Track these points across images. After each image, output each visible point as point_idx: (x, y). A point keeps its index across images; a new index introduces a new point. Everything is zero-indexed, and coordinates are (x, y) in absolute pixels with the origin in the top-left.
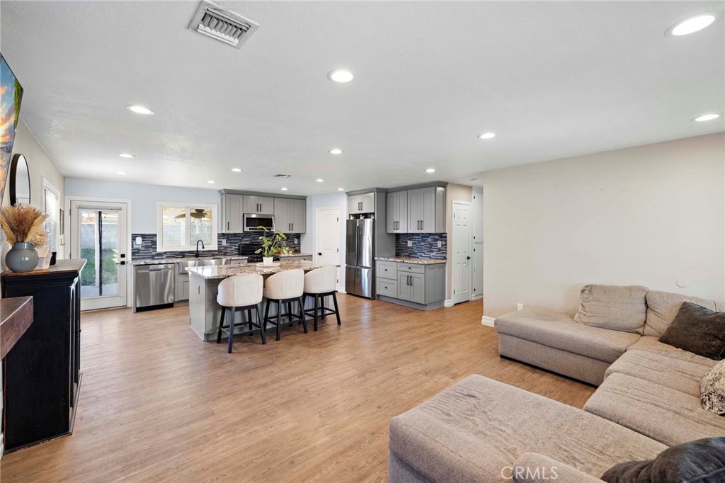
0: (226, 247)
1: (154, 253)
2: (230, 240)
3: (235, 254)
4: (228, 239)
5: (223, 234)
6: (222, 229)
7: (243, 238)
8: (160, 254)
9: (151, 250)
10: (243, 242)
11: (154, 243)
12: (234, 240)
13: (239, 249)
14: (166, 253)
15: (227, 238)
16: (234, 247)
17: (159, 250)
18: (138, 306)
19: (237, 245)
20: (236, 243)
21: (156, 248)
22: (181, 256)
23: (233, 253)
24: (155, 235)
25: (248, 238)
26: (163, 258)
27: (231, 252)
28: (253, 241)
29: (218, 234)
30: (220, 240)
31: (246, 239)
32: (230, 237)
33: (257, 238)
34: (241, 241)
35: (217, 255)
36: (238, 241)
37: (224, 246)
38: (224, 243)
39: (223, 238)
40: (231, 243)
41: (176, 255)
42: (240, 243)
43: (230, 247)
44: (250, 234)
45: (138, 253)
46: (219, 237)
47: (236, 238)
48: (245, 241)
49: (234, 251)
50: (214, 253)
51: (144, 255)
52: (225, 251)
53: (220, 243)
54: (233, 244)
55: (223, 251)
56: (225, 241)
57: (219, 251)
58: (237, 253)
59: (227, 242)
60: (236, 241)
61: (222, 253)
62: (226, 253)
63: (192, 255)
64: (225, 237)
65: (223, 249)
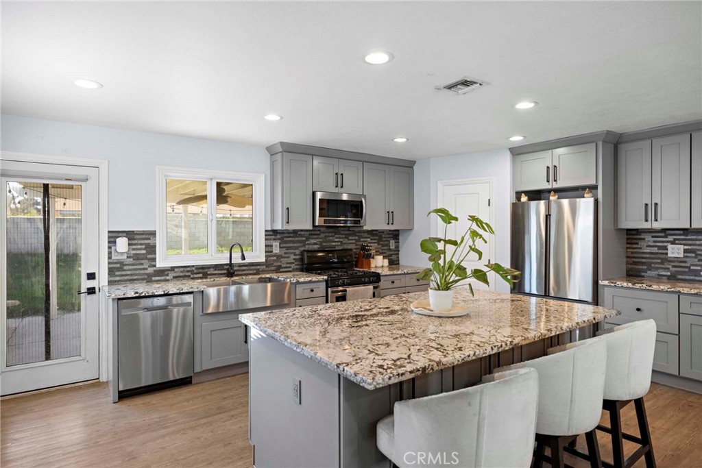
0: (279, 257)
1: (151, 270)
2: (286, 242)
3: (294, 270)
4: (282, 241)
5: (275, 232)
6: (273, 221)
7: (308, 239)
8: (162, 272)
9: (146, 264)
10: (307, 248)
11: (152, 249)
12: (293, 242)
13: (302, 260)
14: (173, 269)
15: (281, 239)
16: (292, 257)
17: (161, 263)
18: (121, 389)
19: (297, 252)
20: (296, 248)
21: (154, 260)
22: (201, 275)
23: (291, 267)
24: (153, 234)
25: (315, 238)
26: (168, 280)
27: (288, 265)
28: (324, 244)
29: (266, 231)
30: (269, 243)
31: (313, 241)
32: (286, 237)
33: (331, 238)
34: (304, 245)
35: (264, 272)
36: (299, 245)
37: (275, 255)
38: (276, 249)
39: (274, 239)
40: (288, 248)
41: (192, 272)
42: (302, 249)
43: (286, 255)
44: (320, 231)
45: (120, 269)
46: (268, 237)
47: (297, 239)
48: (311, 244)
49: (293, 263)
50: (258, 267)
51: (131, 275)
52: (278, 264)
53: (269, 249)
54: (292, 251)
55: (275, 264)
56: (278, 244)
57: (267, 264)
58: (298, 267)
59: (280, 247)
60: (295, 245)
61: (273, 268)
62: (280, 267)
63: (220, 272)
64: (278, 236)
65: (274, 261)
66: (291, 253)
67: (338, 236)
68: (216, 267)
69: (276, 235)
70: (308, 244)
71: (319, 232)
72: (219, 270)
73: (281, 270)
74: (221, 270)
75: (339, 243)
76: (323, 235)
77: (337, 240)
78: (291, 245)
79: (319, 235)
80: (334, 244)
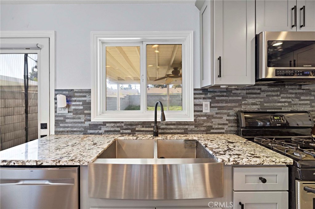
0: (209, 117)
1: (87, 124)
2: (218, 102)
3: (227, 132)
4: (213, 100)
5: (205, 90)
6: (202, 78)
7: (244, 98)
8: (96, 126)
9: (83, 118)
10: (243, 108)
11: (87, 105)
12: (227, 102)
13: (238, 121)
14: (105, 124)
15: (212, 98)
16: (225, 117)
17: (95, 119)
19: (232, 112)
20: (231, 108)
21: (90, 114)
22: (129, 131)
23: (223, 129)
24: (89, 92)
25: (254, 98)
26: (101, 134)
27: (220, 126)
28: (265, 104)
29: (195, 90)
30: (198, 102)
31: (251, 101)
32: (218, 96)
33: (276, 98)
34: (240, 105)
35: (192, 132)
36: (233, 104)
37: (206, 115)
38: (206, 109)
39: (204, 98)
40: (220, 108)
41: (121, 127)
42: (237, 109)
43: (218, 116)
44: (260, 89)
45: (63, 121)
46: (197, 96)
47: (231, 98)
48: (248, 104)
49: (226, 124)
50: (187, 127)
51: (72, 127)
52: (210, 124)
53: (198, 108)
54: (225, 111)
55: (205, 125)
56: (209, 103)
57: (196, 124)
58: (232, 129)
59: (211, 107)
60: (229, 105)
61: (203, 129)
62: (211, 128)
63: (147, 129)
64: (209, 95)
65: (204, 121)
66: (225, 113)
67: (285, 95)
68: (144, 124)
69: (206, 94)
70: (245, 104)
71: (259, 91)
72: (146, 127)
73: (212, 131)
74: (149, 127)
75: (287, 104)
76: (263, 95)
77: (283, 100)
78: (224, 105)
79: (259, 94)
80: (279, 104)
